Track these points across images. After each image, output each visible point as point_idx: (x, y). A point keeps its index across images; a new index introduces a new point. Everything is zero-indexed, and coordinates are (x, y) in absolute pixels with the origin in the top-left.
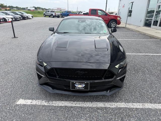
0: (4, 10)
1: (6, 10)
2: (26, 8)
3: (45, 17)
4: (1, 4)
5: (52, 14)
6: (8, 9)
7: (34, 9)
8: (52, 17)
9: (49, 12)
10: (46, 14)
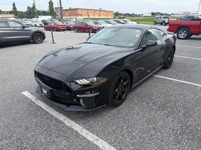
0: (118, 19)
1: (120, 18)
2: (140, 15)
3: (155, 24)
4: (117, 12)
5: (164, 21)
6: (122, 17)
7: (151, 15)
8: (164, 24)
9: (161, 18)
10: (157, 22)
